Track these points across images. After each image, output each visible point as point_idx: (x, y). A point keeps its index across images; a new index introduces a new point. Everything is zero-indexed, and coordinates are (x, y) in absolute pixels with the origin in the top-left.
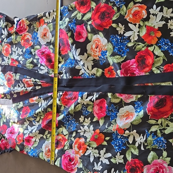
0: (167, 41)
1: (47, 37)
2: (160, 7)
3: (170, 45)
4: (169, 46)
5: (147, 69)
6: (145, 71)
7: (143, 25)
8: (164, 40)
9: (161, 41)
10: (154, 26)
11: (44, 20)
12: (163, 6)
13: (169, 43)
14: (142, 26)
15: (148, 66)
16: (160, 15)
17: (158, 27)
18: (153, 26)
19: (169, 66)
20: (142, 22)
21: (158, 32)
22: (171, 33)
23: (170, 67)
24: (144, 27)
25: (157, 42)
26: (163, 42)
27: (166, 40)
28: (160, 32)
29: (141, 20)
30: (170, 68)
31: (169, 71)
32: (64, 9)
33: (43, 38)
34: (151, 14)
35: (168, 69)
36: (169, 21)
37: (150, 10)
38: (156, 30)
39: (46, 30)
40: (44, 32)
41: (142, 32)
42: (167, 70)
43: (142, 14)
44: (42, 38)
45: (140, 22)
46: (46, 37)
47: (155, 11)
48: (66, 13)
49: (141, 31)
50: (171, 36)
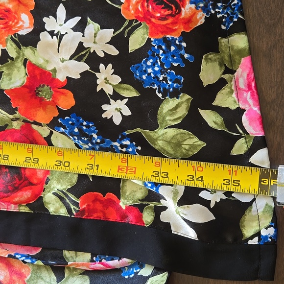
0: (88, 126)
2: (78, 19)
3: (99, 141)
4: (92, 143)
5: (26, 194)
6: (16, 200)
7: (18, 58)
8: (78, 121)
9: (68, 120)
10: (55, 70)
12: (88, 19)
13: (95, 136)
14: (12, 59)
15: (31, 184)
16: (72, 39)
17: (67, 77)
18: (49, 68)
19: (96, 200)
20: (14, 46)
21: (63, 94)
22: (104, 107)
23: (101, 202)
24: (19, 64)
25: (55, 119)
26: (73, 124)
27: (85, 123)
28: (70, 94)
29: (12, 38)
30: (99, 206)
31: (95, 215)
34: (46, 30)
35: (95, 211)
36: (102, 66)
37: (45, 19)
38: (60, 85)
41: (11, 79)
42: (90, 210)
43: (17, 23)
45: (8, 44)
47: (61, 25)
49: (9, 75)
50: (104, 116)
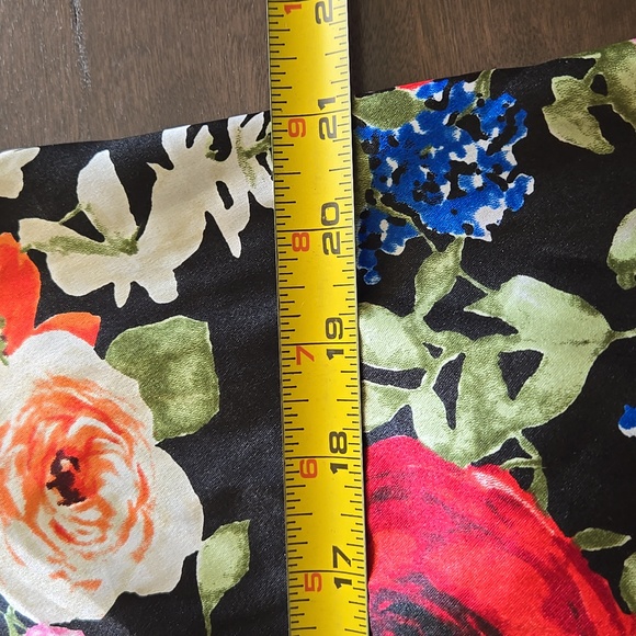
1: (107, 510)
11: (38, 257)
32: (437, 135)
33: (42, 519)
39: (77, 405)
40: (47, 431)
44: (29, 518)
46: (93, 514)
48: (480, 197)
